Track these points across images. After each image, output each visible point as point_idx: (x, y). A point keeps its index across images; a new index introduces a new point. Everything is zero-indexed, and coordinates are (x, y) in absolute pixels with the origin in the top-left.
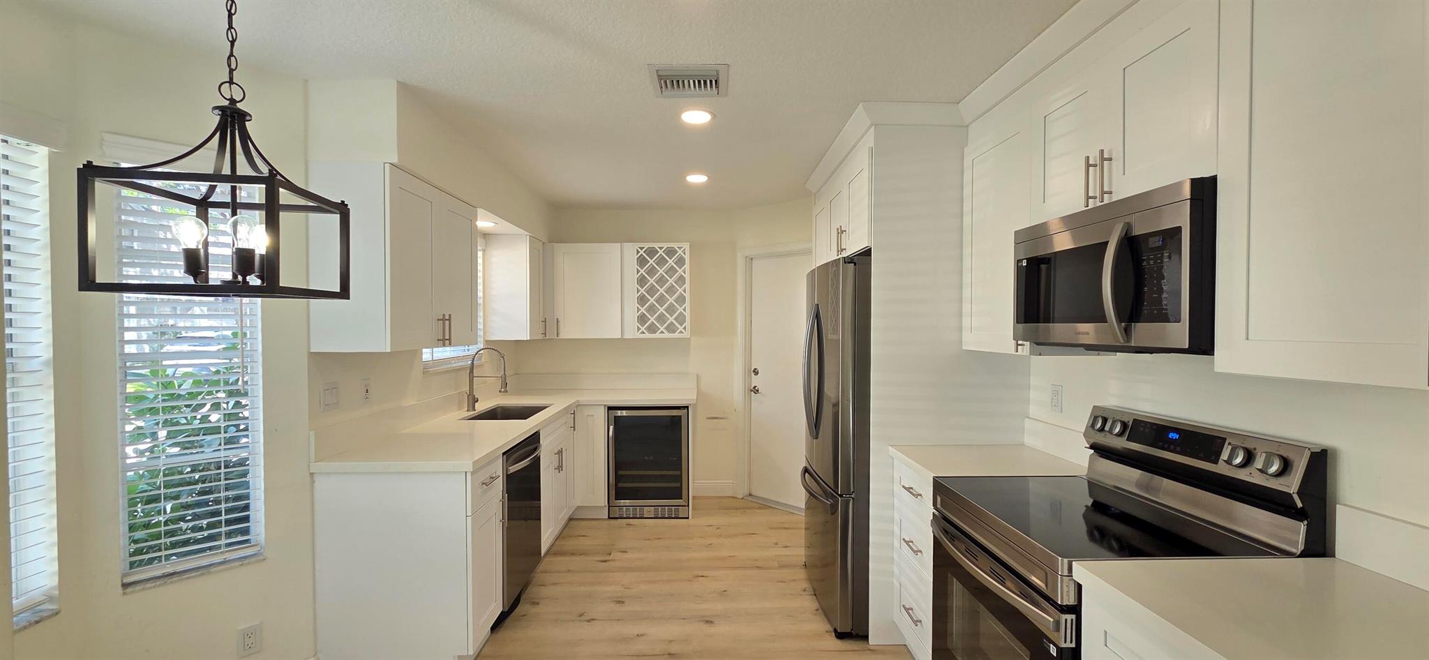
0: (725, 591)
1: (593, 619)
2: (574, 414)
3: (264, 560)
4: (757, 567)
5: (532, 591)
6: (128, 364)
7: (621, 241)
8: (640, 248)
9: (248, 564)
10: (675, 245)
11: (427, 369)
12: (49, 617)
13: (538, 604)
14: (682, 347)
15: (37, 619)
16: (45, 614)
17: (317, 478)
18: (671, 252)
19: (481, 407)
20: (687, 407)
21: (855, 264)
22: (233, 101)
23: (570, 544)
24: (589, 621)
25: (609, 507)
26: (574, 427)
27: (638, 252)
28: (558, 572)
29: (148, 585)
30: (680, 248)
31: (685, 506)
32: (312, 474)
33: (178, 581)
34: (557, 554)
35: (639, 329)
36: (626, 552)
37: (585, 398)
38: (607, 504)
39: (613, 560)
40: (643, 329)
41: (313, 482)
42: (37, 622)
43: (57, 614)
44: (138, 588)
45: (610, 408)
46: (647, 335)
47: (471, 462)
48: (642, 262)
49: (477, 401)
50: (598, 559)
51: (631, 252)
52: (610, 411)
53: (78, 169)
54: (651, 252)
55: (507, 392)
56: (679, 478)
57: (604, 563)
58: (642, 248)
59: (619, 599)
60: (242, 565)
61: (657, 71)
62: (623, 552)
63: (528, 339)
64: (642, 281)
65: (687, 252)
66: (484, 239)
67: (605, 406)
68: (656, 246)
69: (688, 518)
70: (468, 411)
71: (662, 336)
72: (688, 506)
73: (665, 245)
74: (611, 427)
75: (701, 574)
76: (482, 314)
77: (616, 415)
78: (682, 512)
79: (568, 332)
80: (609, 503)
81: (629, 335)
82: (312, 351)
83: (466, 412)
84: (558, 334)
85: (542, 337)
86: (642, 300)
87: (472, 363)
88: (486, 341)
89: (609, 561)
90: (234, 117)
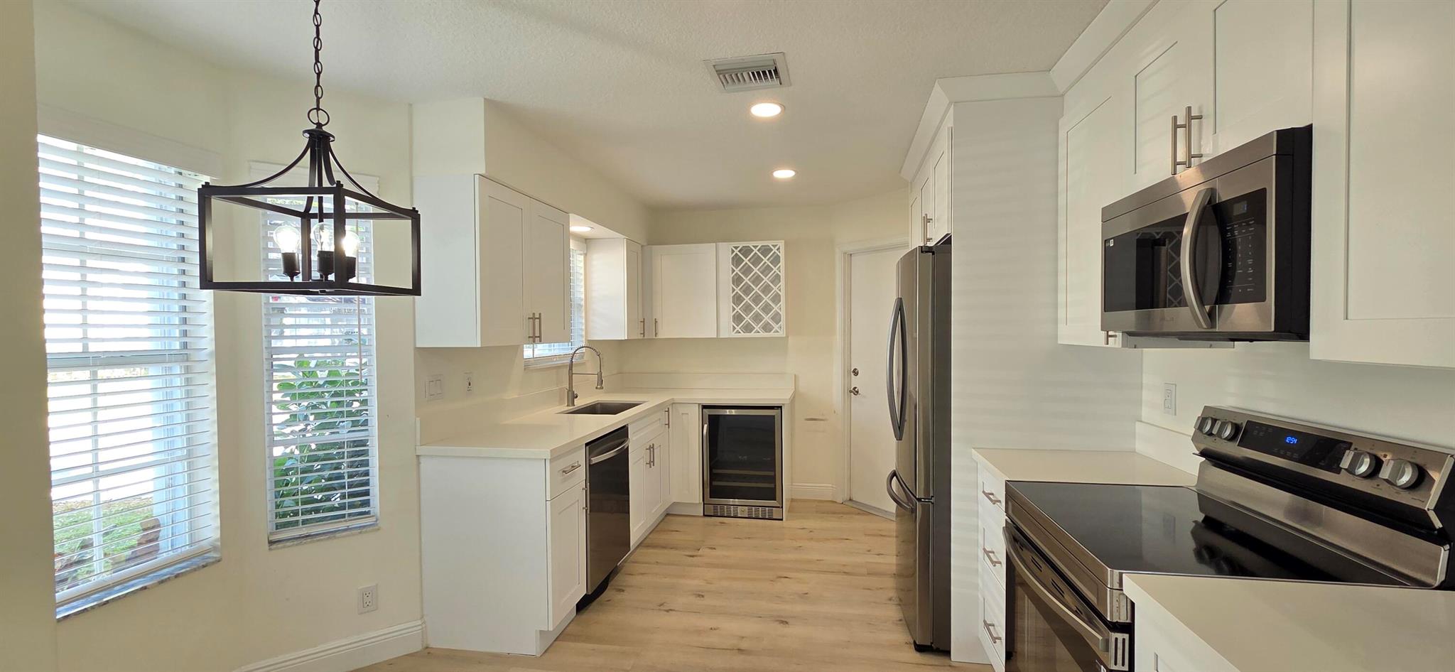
0: (806, 594)
1: (671, 610)
2: (668, 411)
3: (379, 529)
4: (845, 573)
5: (619, 580)
6: (274, 356)
7: (716, 240)
8: (735, 247)
9: (366, 532)
10: (770, 244)
11: (528, 365)
12: (213, 563)
13: (623, 591)
14: (778, 346)
15: (204, 564)
16: (211, 560)
17: (422, 460)
18: (765, 251)
19: (579, 403)
20: (781, 407)
21: (933, 253)
22: (319, 125)
23: (663, 538)
24: (667, 611)
25: (704, 504)
26: (668, 424)
27: (733, 251)
28: (643, 563)
29: (288, 544)
30: (774, 246)
31: (779, 507)
32: (418, 456)
33: (310, 542)
34: (648, 546)
35: (734, 328)
36: (715, 549)
37: (678, 397)
38: (700, 501)
39: (700, 556)
40: (738, 328)
41: (419, 463)
42: (204, 566)
43: (219, 561)
44: (280, 545)
45: (705, 407)
46: (742, 335)
47: (549, 450)
48: (737, 261)
49: (576, 397)
50: (688, 553)
51: (726, 251)
52: (704, 410)
53: (199, 189)
54: (746, 251)
55: (603, 388)
56: (773, 479)
57: (692, 558)
58: (736, 248)
59: (700, 593)
60: (360, 533)
61: (714, 66)
62: (711, 548)
63: (626, 338)
64: (737, 280)
65: (782, 250)
66: (586, 243)
67: (699, 404)
68: (751, 244)
69: (782, 520)
70: (568, 406)
71: (757, 335)
72: (782, 507)
73: (760, 244)
74: (706, 426)
75: (785, 576)
76: (583, 315)
77: (711, 414)
78: (776, 515)
79: (665, 332)
80: (703, 500)
81: (724, 335)
82: (418, 346)
83: (565, 408)
84: (656, 334)
85: (640, 337)
86: (737, 300)
87: (571, 361)
88: (588, 340)
89: (696, 556)
90: (320, 139)
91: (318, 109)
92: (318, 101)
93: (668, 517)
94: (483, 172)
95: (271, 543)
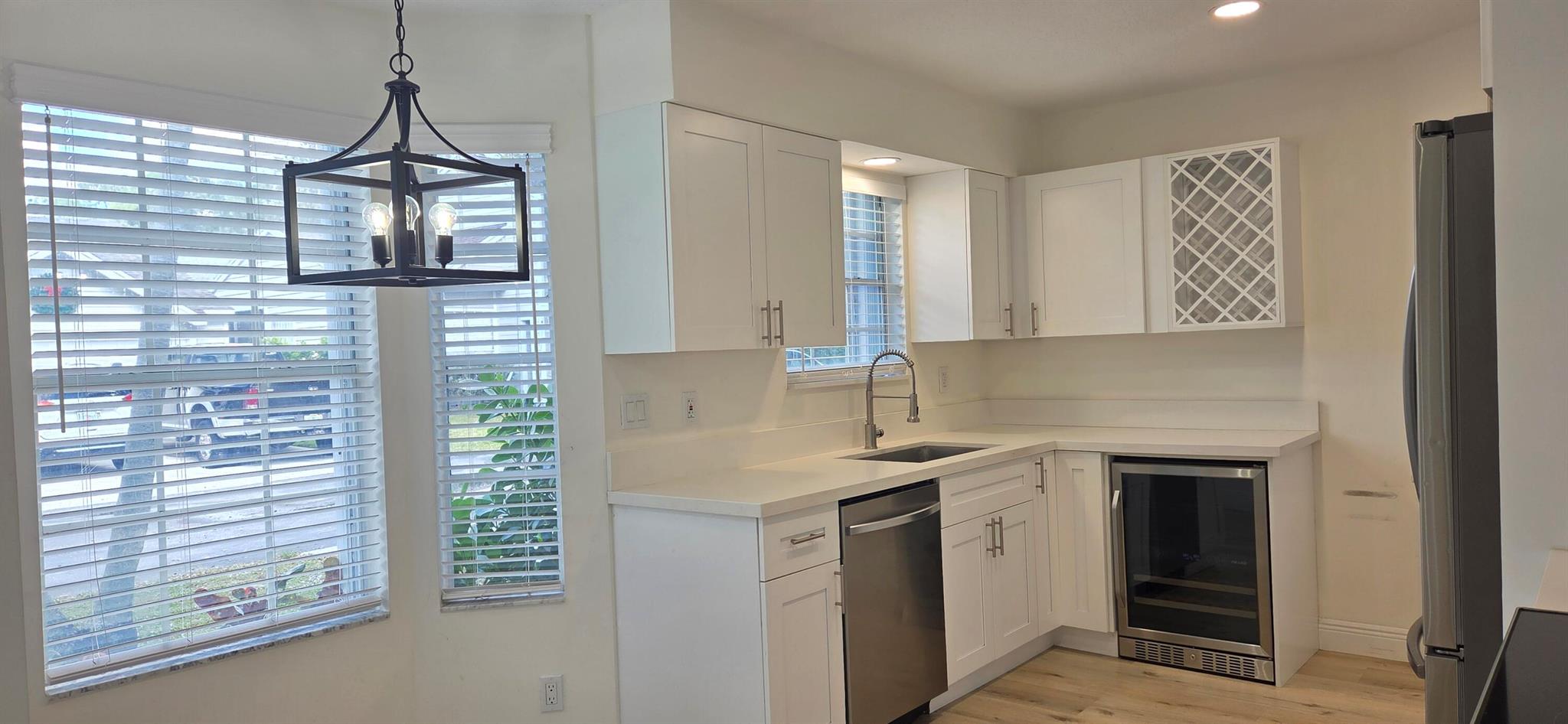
2: (1041, 464)
3: (563, 602)
6: (449, 368)
7: (1140, 152)
8: (1177, 162)
9: (548, 602)
10: (1248, 147)
11: (793, 384)
12: (378, 619)
15: (371, 617)
16: (378, 615)
17: (616, 510)
18: (1240, 161)
19: (884, 444)
20: (1265, 464)
21: (1451, 137)
22: (402, 74)
25: (1119, 636)
26: (1042, 487)
27: (1174, 170)
28: (975, 716)
30: (1259, 151)
31: (1266, 659)
32: (611, 506)
34: (994, 692)
35: (1179, 315)
36: (1111, 714)
37: (1064, 439)
38: (1113, 629)
39: (1077, 721)
40: (1186, 315)
41: (612, 516)
42: (368, 621)
43: (386, 617)
45: (1117, 459)
46: (1195, 326)
47: (761, 506)
48: (1181, 186)
49: (881, 435)
50: (1055, 713)
51: (1161, 170)
52: (1114, 464)
53: (283, 170)
54: (1199, 167)
55: (919, 421)
56: (1252, 602)
57: (1059, 722)
58: (1181, 163)
60: (542, 603)
62: (1105, 712)
63: (972, 338)
64: (1183, 224)
65: (1276, 156)
66: (906, 183)
67: (1103, 454)
68: (1209, 153)
69: (1273, 684)
70: (866, 448)
71: (1225, 326)
72: (1273, 660)
73: (1228, 150)
74: (1117, 493)
76: (903, 303)
77: (1125, 471)
78: (1261, 670)
79: (1051, 328)
80: (1117, 628)
81: (1160, 326)
82: (606, 353)
83: (862, 450)
84: (1034, 330)
85: (1007, 336)
86: (1184, 260)
87: (871, 376)
88: (914, 344)
89: (1070, 720)
90: (402, 92)
91: (401, 54)
92: (401, 44)
93: (1056, 653)
94: (671, 98)
95: (445, 603)
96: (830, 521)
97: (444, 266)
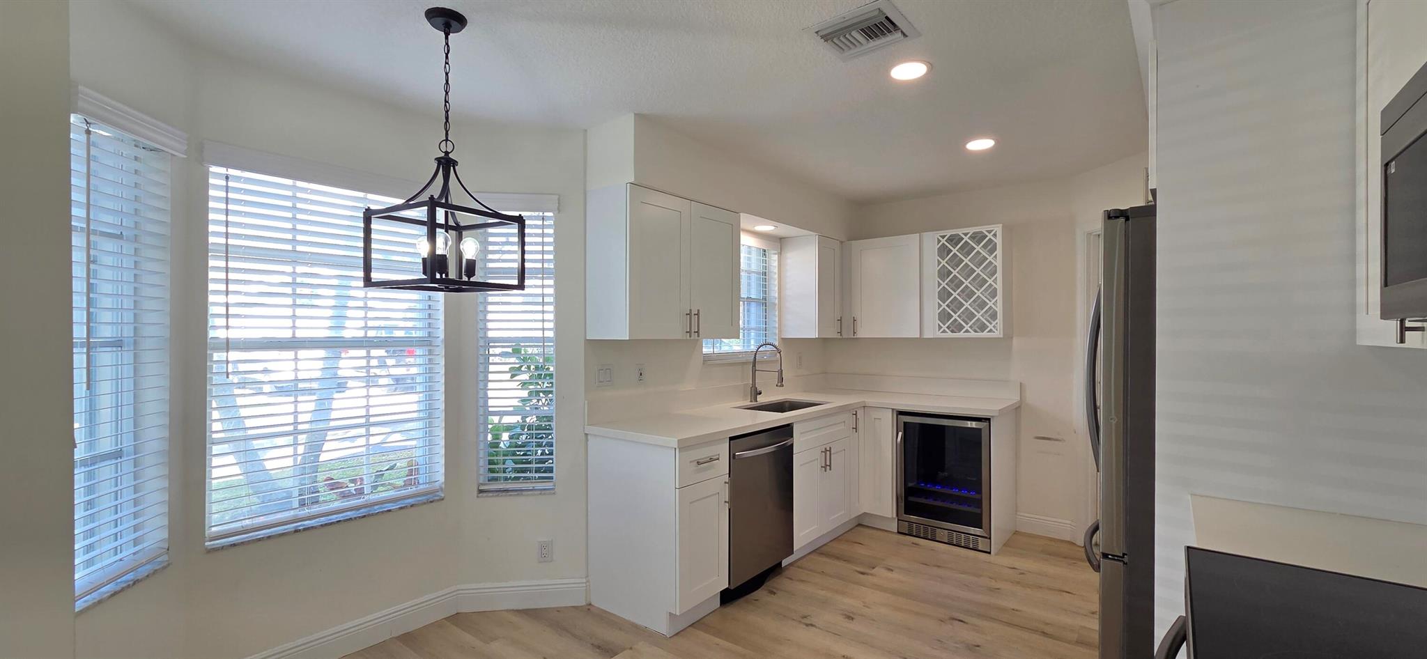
0: (978, 646)
1: (812, 625)
2: (856, 414)
3: (554, 493)
4: (1044, 633)
5: (775, 582)
6: (490, 344)
7: (920, 230)
8: (941, 236)
9: (544, 494)
10: (984, 229)
11: (707, 359)
12: (438, 500)
13: (774, 593)
14: (1000, 347)
16: (437, 498)
17: (589, 438)
18: (978, 238)
19: (762, 399)
20: (989, 420)
21: (1127, 219)
22: (447, 153)
23: (843, 548)
24: (807, 625)
25: (898, 520)
26: (856, 428)
27: (939, 241)
28: (810, 570)
29: (491, 494)
30: (989, 232)
31: (986, 538)
32: (586, 434)
33: (505, 496)
34: (822, 554)
35: (940, 327)
36: (892, 571)
37: (870, 400)
38: (895, 515)
39: (872, 575)
40: (944, 327)
41: (587, 440)
42: (431, 502)
43: (443, 499)
44: (485, 494)
45: (901, 413)
46: (949, 335)
47: (676, 440)
48: (943, 251)
49: (760, 393)
50: (858, 569)
51: (932, 241)
52: (899, 416)
53: (364, 214)
54: (954, 240)
55: (783, 386)
56: (979, 503)
57: (862, 576)
58: (943, 237)
59: (851, 615)
60: (540, 494)
61: (817, 32)
62: (888, 569)
63: (817, 337)
64: (943, 274)
65: (999, 234)
66: (779, 242)
67: (893, 410)
68: (960, 232)
69: (990, 553)
70: (751, 401)
71: (967, 335)
72: (990, 539)
73: (971, 230)
74: (900, 434)
75: (961, 619)
76: (777, 313)
77: (906, 421)
78: (982, 544)
79: (863, 333)
80: (897, 515)
81: (928, 334)
82: (588, 338)
83: (748, 403)
84: (854, 333)
85: (838, 336)
86: (944, 294)
87: (755, 357)
88: (782, 339)
89: (867, 574)
90: (446, 164)
91: (447, 140)
92: (447, 134)
93: (860, 528)
94: (632, 180)
95: (481, 491)
96: (723, 450)
97: (469, 279)
